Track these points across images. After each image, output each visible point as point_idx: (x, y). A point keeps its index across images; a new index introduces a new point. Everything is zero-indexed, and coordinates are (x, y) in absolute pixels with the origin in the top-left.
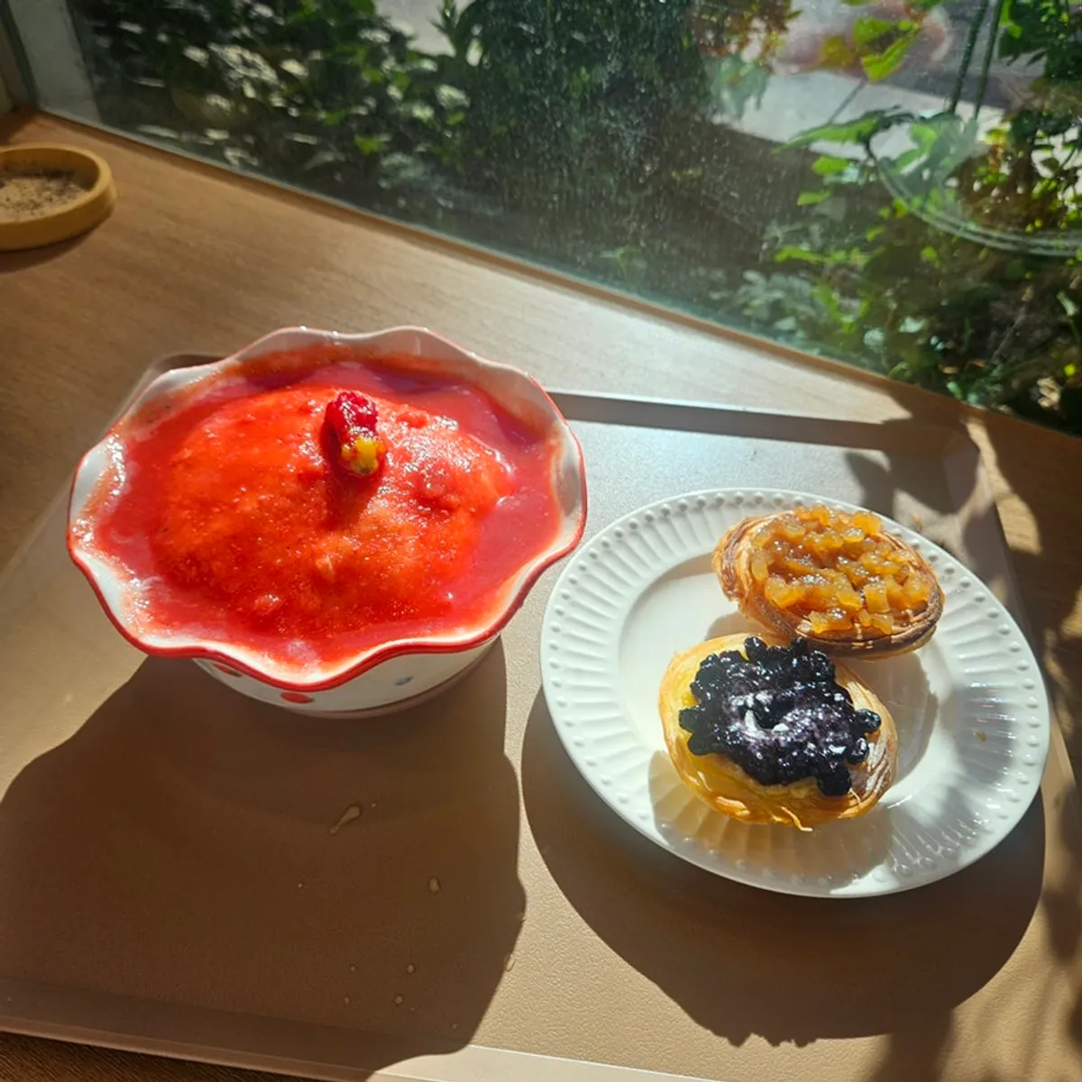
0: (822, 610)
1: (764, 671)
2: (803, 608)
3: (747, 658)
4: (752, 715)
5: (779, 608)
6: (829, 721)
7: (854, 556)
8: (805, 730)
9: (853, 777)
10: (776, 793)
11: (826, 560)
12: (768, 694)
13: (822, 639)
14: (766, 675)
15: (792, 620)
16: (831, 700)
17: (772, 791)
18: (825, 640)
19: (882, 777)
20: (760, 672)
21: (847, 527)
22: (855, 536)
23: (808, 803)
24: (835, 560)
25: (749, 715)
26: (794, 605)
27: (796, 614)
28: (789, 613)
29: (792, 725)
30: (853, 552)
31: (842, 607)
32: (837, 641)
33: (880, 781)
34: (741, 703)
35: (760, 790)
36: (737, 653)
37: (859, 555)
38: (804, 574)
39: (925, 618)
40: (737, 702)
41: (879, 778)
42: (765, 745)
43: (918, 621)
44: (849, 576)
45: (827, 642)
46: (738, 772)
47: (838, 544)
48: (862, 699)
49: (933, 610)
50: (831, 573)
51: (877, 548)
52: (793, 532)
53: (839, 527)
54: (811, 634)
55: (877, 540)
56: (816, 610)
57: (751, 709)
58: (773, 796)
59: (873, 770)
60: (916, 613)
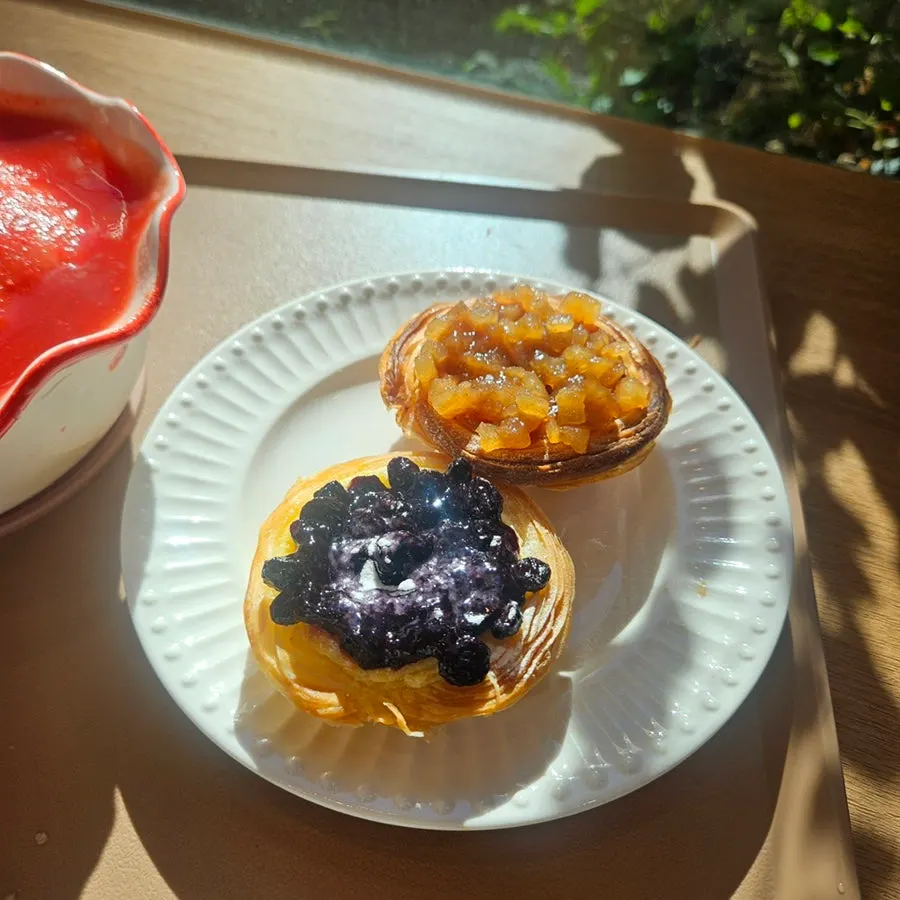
0: (495, 421)
1: (401, 504)
2: (472, 419)
3: (388, 486)
4: (372, 566)
5: (444, 419)
6: (472, 577)
7: (557, 351)
8: (437, 589)
9: (494, 656)
10: (382, 680)
11: (515, 356)
12: (395, 537)
13: (492, 460)
14: (402, 510)
15: (458, 434)
16: (484, 546)
17: (376, 677)
18: (497, 461)
19: (539, 657)
20: (396, 505)
21: (552, 312)
22: (561, 325)
23: (425, 695)
24: (530, 355)
25: (369, 567)
26: (464, 415)
27: (464, 426)
28: (455, 425)
29: (423, 580)
30: (554, 346)
31: (521, 416)
32: (512, 463)
33: (535, 661)
34: (356, 550)
35: (361, 675)
36: (374, 479)
37: (563, 349)
38: (483, 373)
39: (637, 431)
40: (351, 548)
41: (533, 658)
42: (372, 612)
43: (627, 436)
44: (543, 378)
45: (498, 465)
46: (331, 650)
47: (535, 334)
48: (536, 544)
49: (651, 422)
50: (520, 372)
51: (589, 340)
52: (480, 320)
53: (545, 313)
54: (480, 454)
55: (593, 330)
56: (486, 421)
57: (372, 558)
58: (378, 684)
59: (527, 646)
60: (628, 425)
